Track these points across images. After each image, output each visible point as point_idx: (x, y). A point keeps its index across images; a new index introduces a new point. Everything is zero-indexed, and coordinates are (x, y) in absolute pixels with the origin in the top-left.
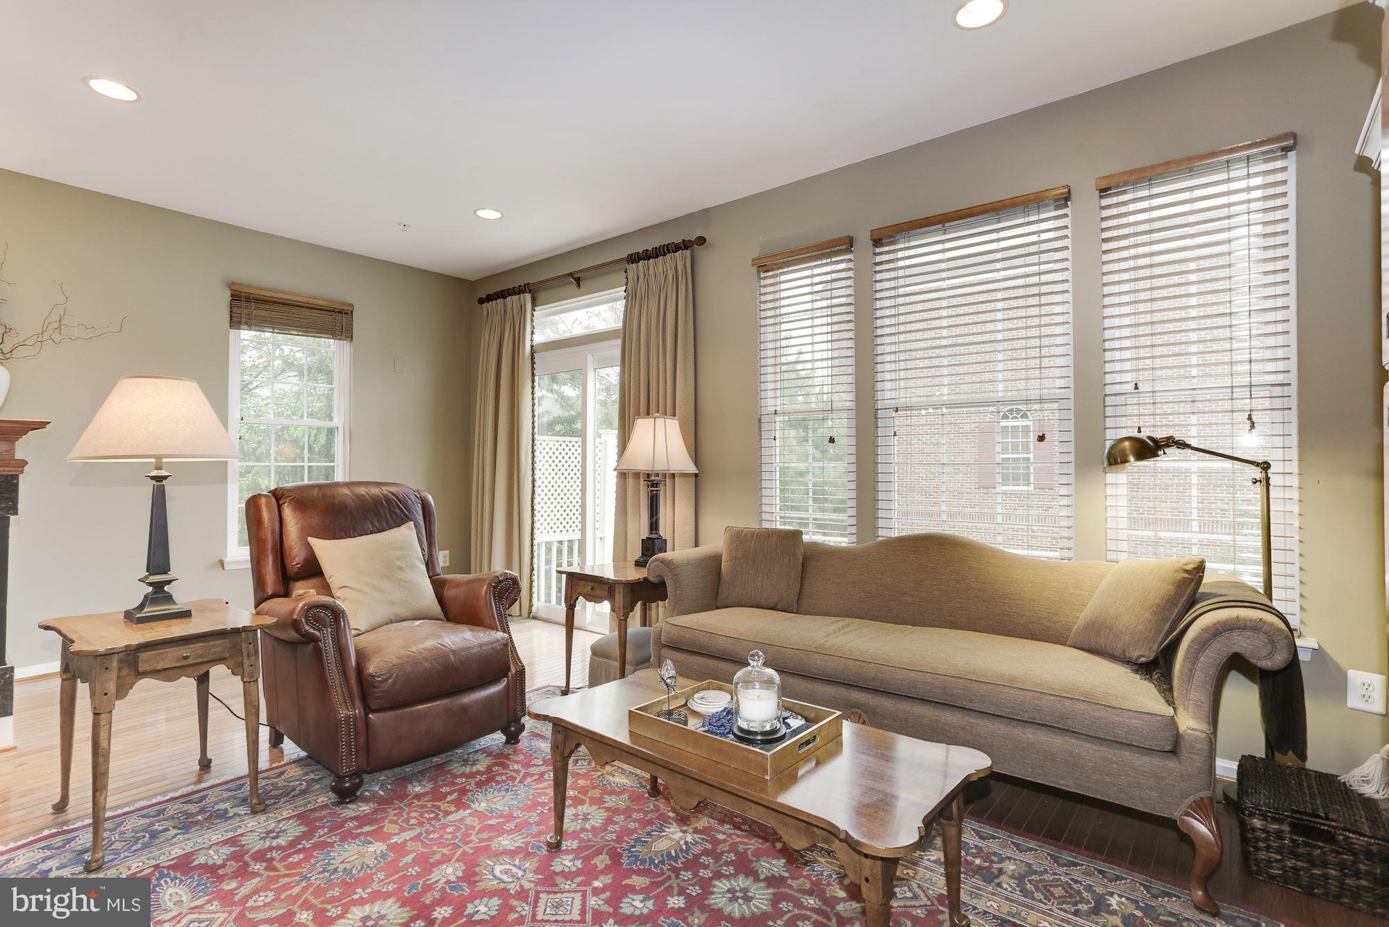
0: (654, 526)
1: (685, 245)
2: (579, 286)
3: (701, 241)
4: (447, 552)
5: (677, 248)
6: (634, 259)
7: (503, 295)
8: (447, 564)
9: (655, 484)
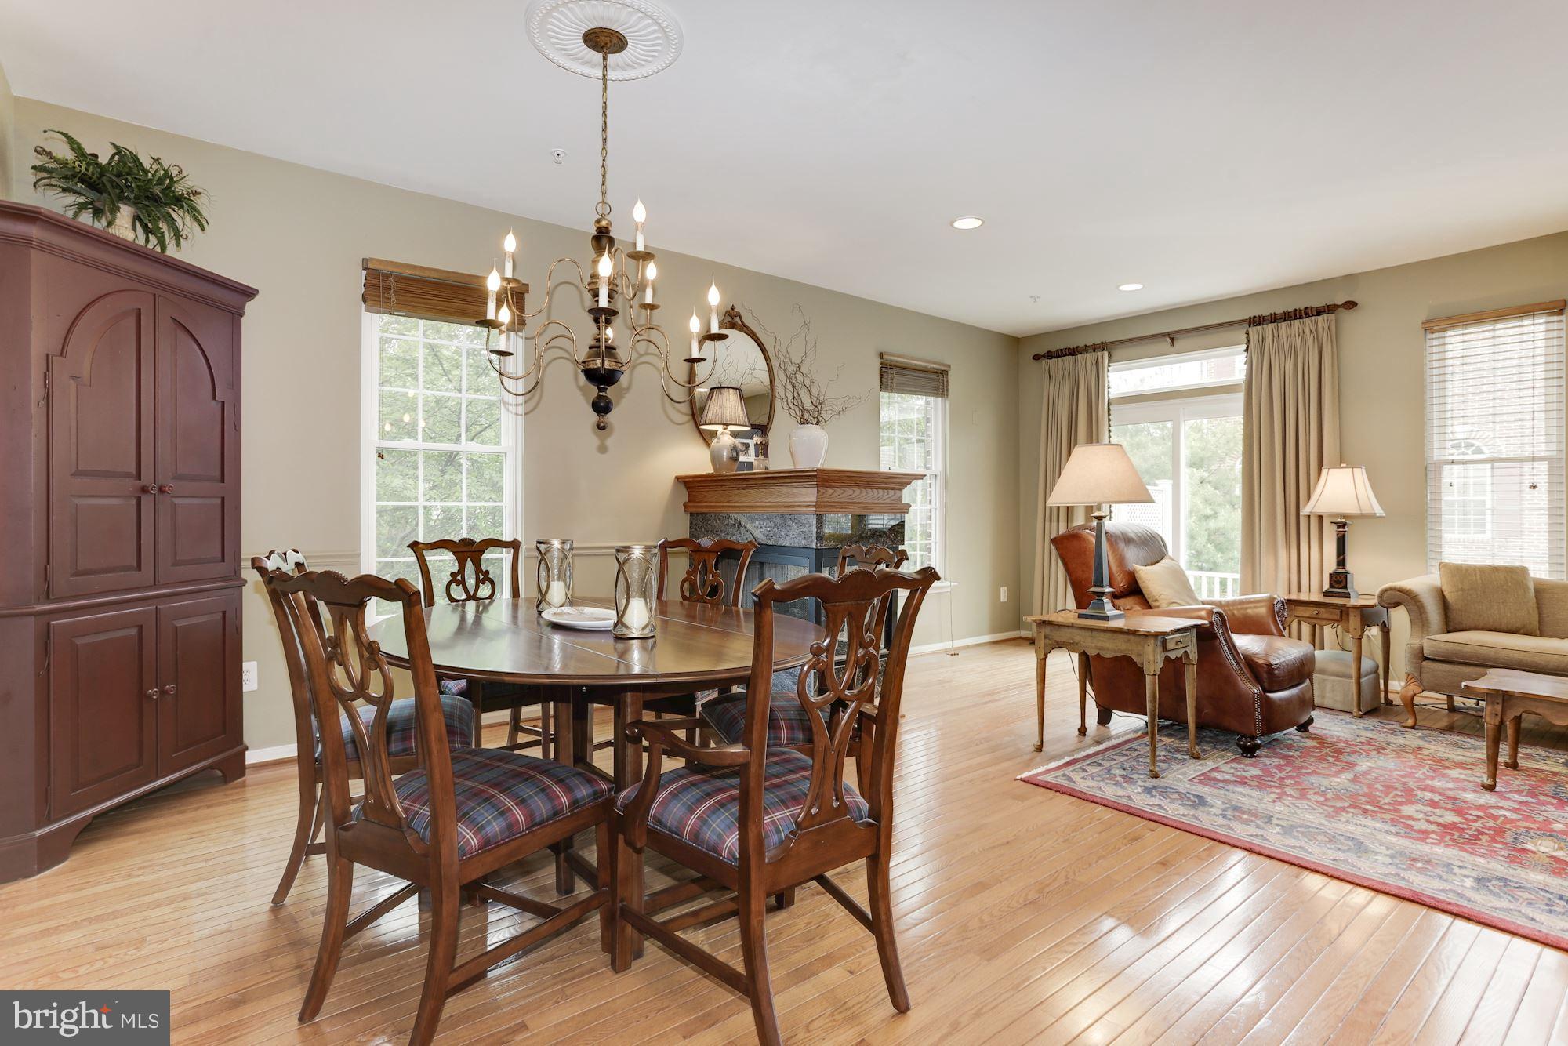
0: (1341, 563)
1: (1330, 309)
2: (1172, 345)
3: (1351, 305)
4: (1006, 588)
5: (1319, 312)
6: (1256, 321)
7: (1072, 352)
8: (1006, 600)
9: (1342, 526)
